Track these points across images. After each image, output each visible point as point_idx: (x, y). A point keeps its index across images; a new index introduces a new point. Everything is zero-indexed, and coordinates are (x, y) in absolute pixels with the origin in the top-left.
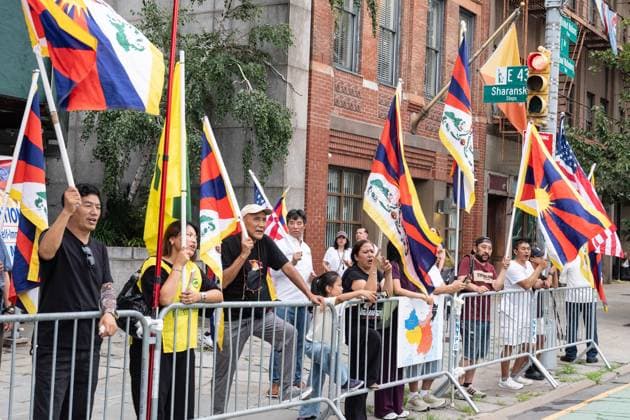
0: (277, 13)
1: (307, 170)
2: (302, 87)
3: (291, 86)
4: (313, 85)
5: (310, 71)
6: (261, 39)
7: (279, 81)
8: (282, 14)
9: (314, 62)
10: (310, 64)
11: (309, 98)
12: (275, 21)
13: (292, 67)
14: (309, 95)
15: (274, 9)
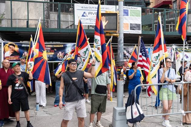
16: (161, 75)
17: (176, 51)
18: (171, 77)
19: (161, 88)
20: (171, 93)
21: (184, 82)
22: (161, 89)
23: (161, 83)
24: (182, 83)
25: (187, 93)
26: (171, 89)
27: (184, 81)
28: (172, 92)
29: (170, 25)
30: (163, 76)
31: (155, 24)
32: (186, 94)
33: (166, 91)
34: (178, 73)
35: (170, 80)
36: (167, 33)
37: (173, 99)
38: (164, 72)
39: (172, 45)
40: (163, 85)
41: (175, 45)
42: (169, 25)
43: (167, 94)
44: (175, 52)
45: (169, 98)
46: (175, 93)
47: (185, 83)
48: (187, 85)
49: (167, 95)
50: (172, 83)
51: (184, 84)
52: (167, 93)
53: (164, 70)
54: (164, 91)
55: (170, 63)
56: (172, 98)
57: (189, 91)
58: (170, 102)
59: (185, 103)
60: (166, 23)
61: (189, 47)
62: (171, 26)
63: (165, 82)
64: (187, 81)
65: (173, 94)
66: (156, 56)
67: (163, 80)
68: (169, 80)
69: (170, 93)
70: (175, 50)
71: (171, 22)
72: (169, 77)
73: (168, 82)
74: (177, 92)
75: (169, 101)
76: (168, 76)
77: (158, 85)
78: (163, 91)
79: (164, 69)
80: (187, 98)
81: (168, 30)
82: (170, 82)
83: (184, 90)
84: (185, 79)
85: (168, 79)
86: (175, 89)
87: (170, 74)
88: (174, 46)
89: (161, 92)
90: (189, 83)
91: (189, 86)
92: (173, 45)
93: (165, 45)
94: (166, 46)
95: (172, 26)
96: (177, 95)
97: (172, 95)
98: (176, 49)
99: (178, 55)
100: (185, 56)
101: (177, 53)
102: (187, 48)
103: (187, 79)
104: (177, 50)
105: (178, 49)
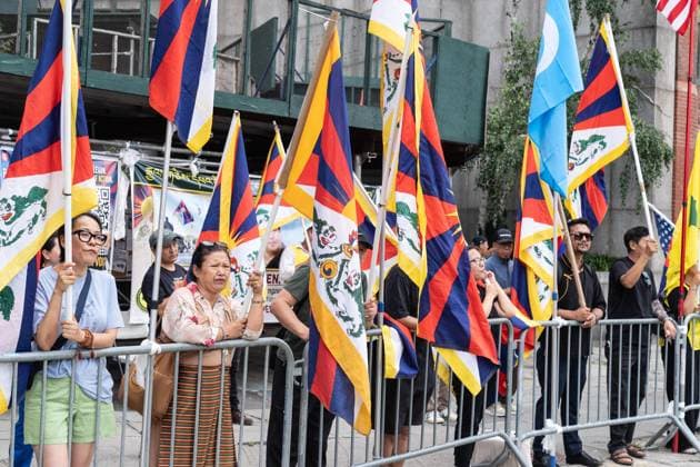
0: (643, 35)
1: (674, 191)
2: (669, 108)
3: (659, 107)
4: (679, 106)
5: (676, 91)
6: (630, 64)
7: (647, 104)
8: (647, 36)
9: (679, 82)
10: (676, 84)
11: (675, 119)
12: (640, 44)
13: (659, 89)
14: (675, 115)
15: (639, 33)
16: (41, 305)
17: (136, 179)
18: (92, 320)
19: (38, 376)
20: (86, 407)
21: (156, 347)
22: (37, 386)
23: (40, 349)
24: (147, 352)
25: (171, 404)
26: (90, 386)
27: (161, 342)
28: (96, 400)
29: (117, 34)
30: (53, 314)
31: (36, 20)
32: (162, 408)
33: (64, 393)
34: (138, 298)
35: (90, 338)
36: (100, 80)
37: (95, 434)
38: (61, 287)
39: (118, 143)
40: (49, 362)
41: (137, 149)
42: (113, 36)
43: (68, 410)
44: (133, 183)
45: (73, 434)
46: (110, 401)
47: (164, 353)
48: (172, 360)
49: (66, 415)
50: (96, 352)
51: (156, 354)
52: (69, 403)
53: (59, 280)
54: (51, 397)
55: (93, 241)
56: (91, 432)
57: (179, 393)
58: (83, 453)
59: (158, 456)
60: (96, 25)
61: (202, 166)
62: (124, 43)
63: (60, 342)
64: (172, 342)
65: (96, 407)
66: (14, 198)
67: (49, 337)
68: (82, 336)
69: (86, 404)
70: (132, 175)
71: (128, 24)
72: (84, 316)
73: (75, 346)
74: (117, 401)
75: (73, 448)
76: (78, 316)
77: (22, 364)
78: (48, 393)
79: (62, 272)
80: (169, 430)
81: (104, 64)
82: (86, 347)
83: (157, 384)
84: (165, 327)
85: (75, 331)
86: (109, 383)
87: (87, 302)
88: (131, 155)
89: (32, 399)
90: (184, 353)
91: (181, 367)
92: (124, 147)
93: (87, 140)
94: (93, 147)
95: (132, 42)
96: (120, 414)
97: (93, 417)
98: (140, 168)
99: (144, 204)
100: (179, 209)
101: (140, 192)
102: (195, 170)
103: (172, 329)
104: (144, 174)
105: (148, 171)
